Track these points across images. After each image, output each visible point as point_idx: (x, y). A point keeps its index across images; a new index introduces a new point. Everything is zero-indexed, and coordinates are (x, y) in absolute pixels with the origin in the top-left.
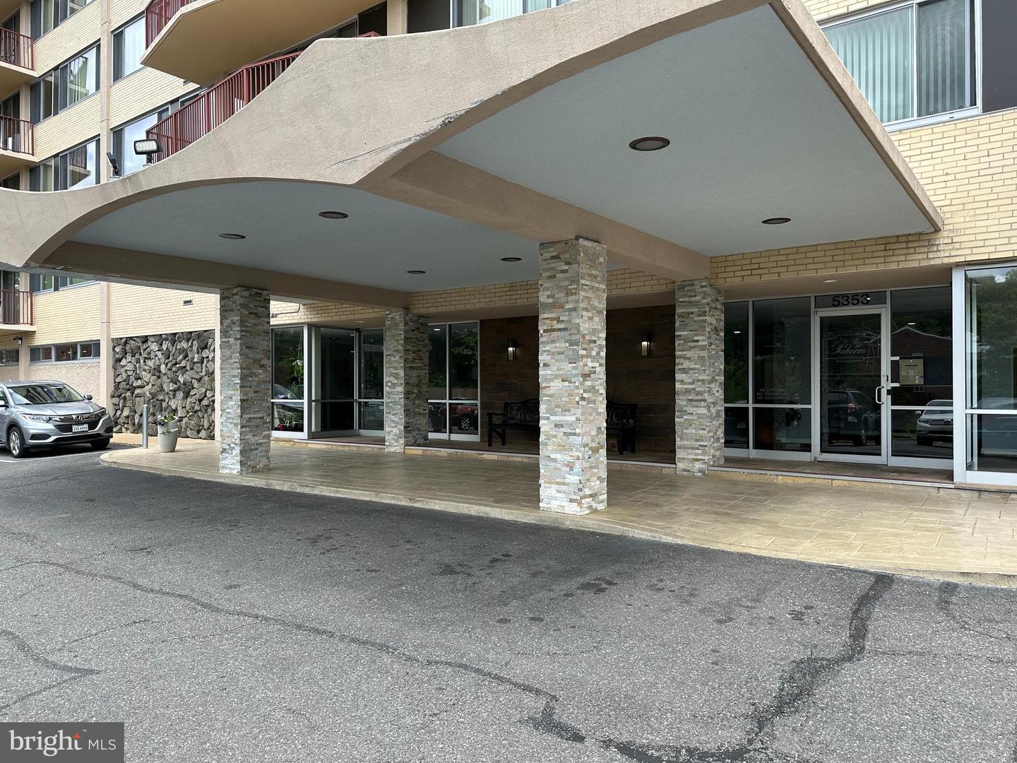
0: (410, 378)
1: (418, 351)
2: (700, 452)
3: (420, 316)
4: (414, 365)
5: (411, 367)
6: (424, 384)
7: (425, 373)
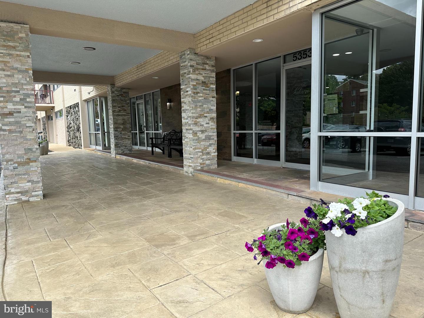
0: (117, 120)
1: (122, 106)
2: (190, 161)
3: (122, 88)
4: (120, 114)
5: (118, 115)
6: (128, 123)
7: (128, 118)
